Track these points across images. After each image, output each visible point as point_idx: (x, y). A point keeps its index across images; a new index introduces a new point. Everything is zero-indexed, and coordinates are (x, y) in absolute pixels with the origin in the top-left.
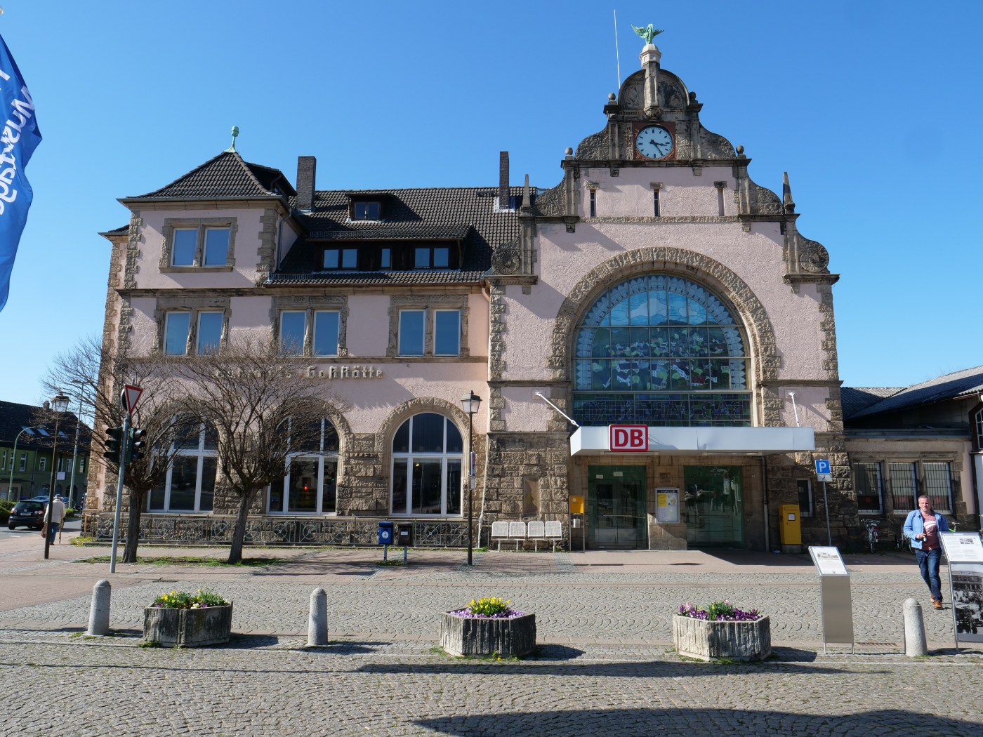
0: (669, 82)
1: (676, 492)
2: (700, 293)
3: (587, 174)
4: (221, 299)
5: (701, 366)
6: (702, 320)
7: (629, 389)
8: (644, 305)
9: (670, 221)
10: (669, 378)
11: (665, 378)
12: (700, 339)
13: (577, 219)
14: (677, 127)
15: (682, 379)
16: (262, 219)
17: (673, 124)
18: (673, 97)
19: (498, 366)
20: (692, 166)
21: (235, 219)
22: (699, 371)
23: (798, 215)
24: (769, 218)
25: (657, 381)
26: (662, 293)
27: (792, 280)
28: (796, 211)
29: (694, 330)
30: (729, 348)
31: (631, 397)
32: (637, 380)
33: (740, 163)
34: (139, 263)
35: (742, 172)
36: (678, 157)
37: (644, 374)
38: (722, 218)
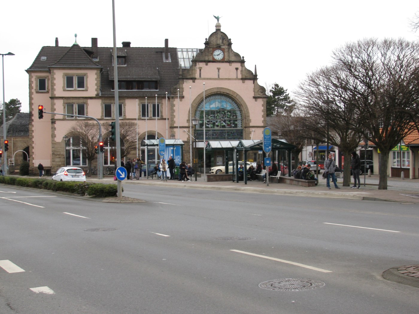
0: (223, 35)
1: (222, 157)
2: (230, 100)
3: (199, 65)
4: (85, 100)
5: (230, 122)
6: (230, 108)
7: (209, 128)
8: (214, 104)
9: (222, 79)
10: (221, 125)
11: (220, 125)
12: (230, 114)
13: (195, 79)
14: (225, 50)
15: (224, 125)
16: (96, 74)
17: (224, 49)
18: (224, 40)
19: (173, 121)
20: (229, 63)
21: (87, 73)
22: (229, 123)
23: (258, 79)
24: (250, 79)
25: (217, 126)
26: (219, 100)
27: (255, 98)
28: (257, 78)
29: (228, 111)
30: (238, 116)
31: (210, 130)
32: (212, 126)
33: (243, 62)
34: (55, 87)
35: (243, 65)
36: (226, 60)
37: (214, 124)
38: (237, 79)
